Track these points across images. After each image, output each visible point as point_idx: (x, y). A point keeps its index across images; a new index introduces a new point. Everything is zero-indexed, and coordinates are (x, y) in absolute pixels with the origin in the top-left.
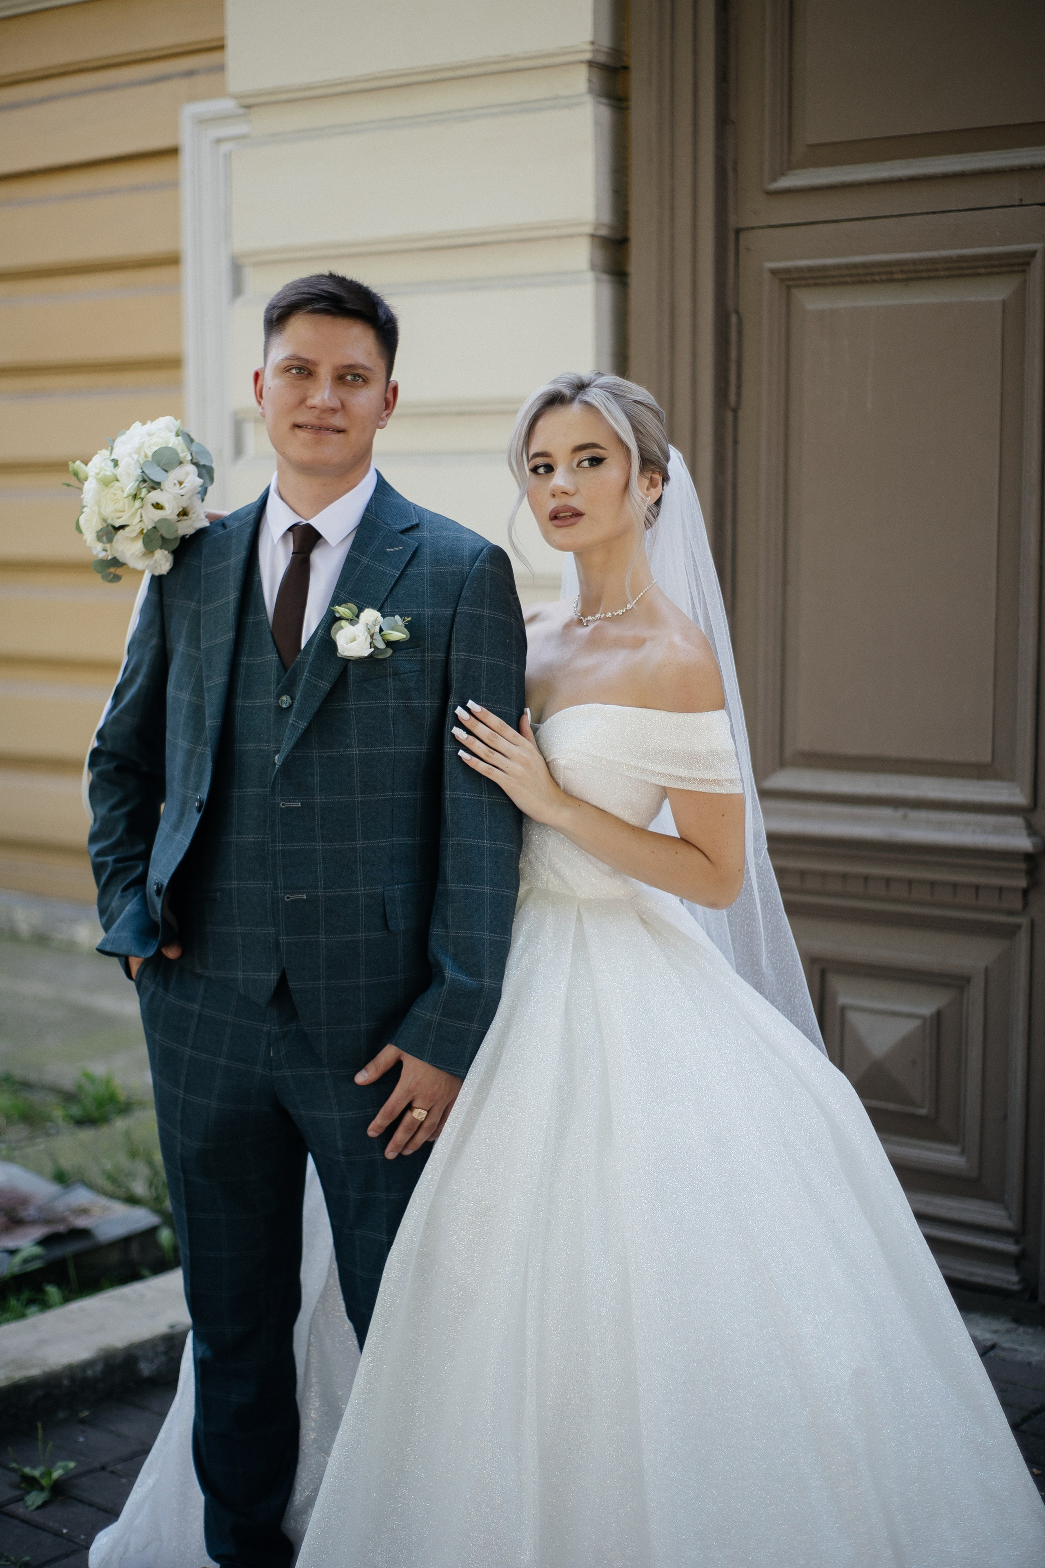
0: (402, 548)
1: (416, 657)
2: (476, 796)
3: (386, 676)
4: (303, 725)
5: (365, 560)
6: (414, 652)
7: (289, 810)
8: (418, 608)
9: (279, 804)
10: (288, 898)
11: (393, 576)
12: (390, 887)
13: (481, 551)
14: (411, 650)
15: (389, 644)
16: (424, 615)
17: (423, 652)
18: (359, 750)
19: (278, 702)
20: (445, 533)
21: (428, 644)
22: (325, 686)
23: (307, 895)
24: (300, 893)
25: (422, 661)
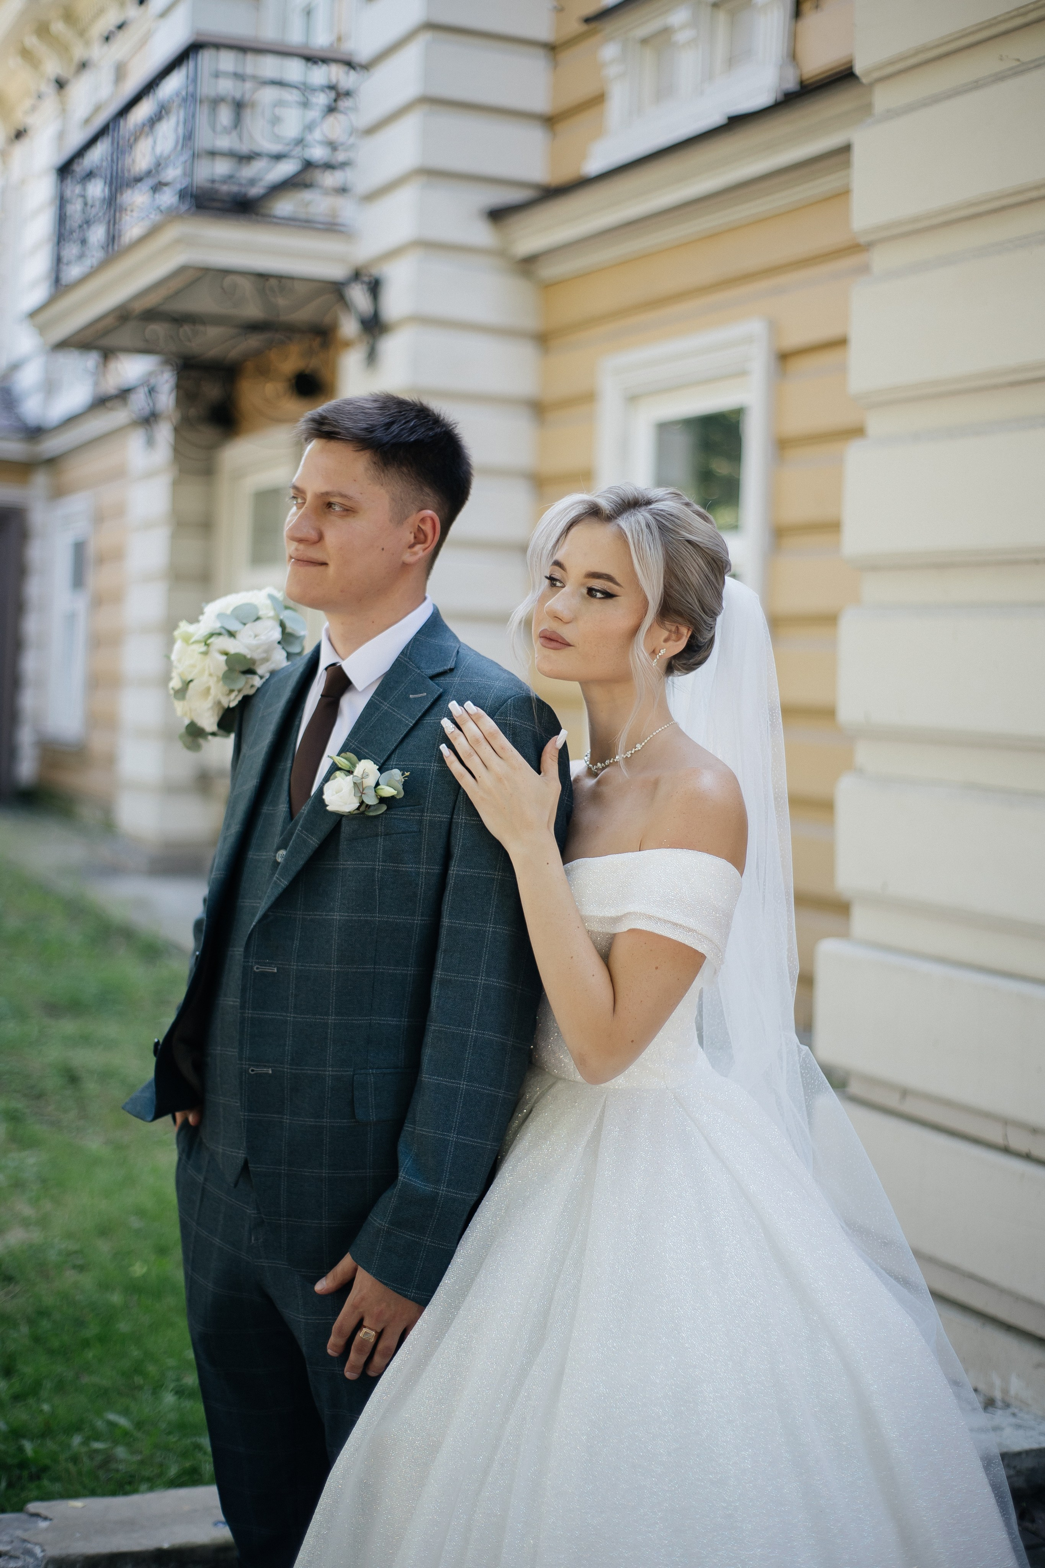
0: (425, 694)
1: (414, 816)
2: (471, 978)
3: (377, 835)
4: (284, 883)
5: (385, 706)
6: (412, 811)
7: (264, 974)
8: (424, 762)
9: (252, 967)
10: (253, 1071)
11: (407, 725)
12: (363, 1071)
13: (506, 701)
14: (408, 808)
15: (382, 800)
16: (429, 770)
17: (422, 811)
18: (340, 915)
19: (275, 856)
20: (475, 680)
21: (428, 803)
22: (314, 842)
23: (272, 1070)
24: (265, 1066)
25: (420, 822)
